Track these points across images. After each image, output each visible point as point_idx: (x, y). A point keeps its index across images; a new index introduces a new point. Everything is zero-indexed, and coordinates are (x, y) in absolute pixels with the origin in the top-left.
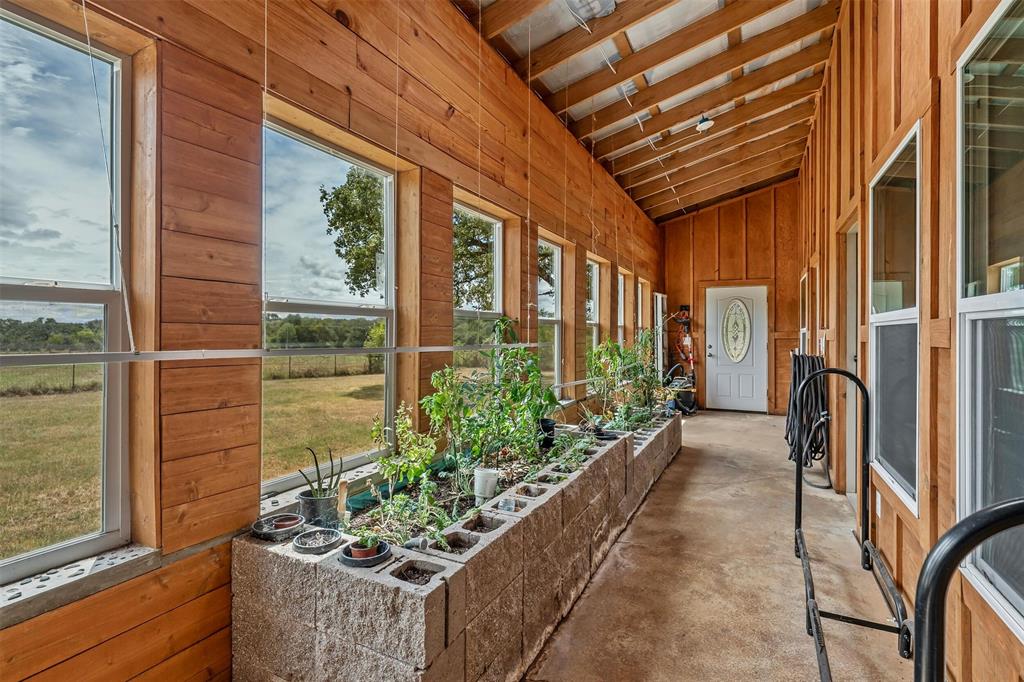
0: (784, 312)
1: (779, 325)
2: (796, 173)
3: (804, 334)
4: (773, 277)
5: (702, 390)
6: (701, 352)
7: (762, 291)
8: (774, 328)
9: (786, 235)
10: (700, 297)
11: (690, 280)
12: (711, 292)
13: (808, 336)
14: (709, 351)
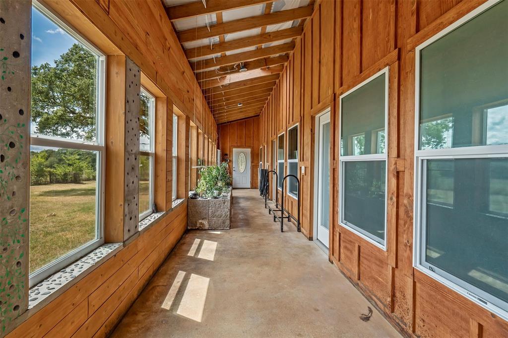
0: (256, 157)
1: (254, 161)
2: (259, 115)
3: (261, 164)
4: (252, 146)
5: (232, 182)
6: (231, 170)
7: (249, 150)
8: (252, 162)
9: (256, 133)
10: (231, 151)
11: (228, 145)
12: (234, 150)
13: (263, 164)
14: (233, 169)
